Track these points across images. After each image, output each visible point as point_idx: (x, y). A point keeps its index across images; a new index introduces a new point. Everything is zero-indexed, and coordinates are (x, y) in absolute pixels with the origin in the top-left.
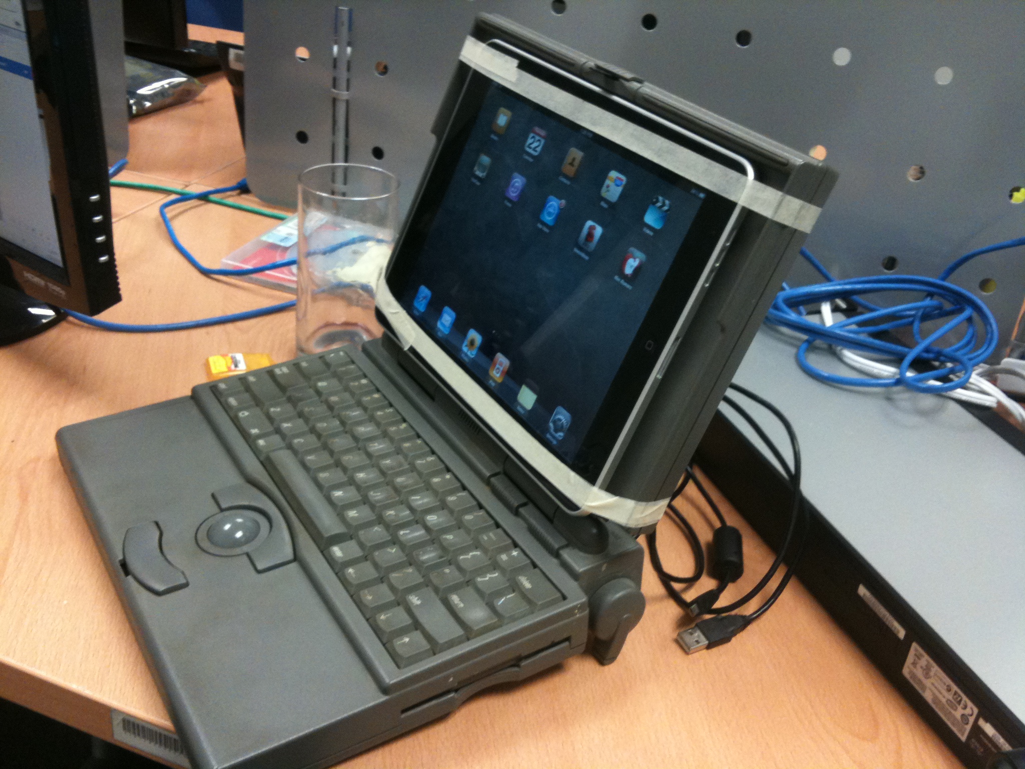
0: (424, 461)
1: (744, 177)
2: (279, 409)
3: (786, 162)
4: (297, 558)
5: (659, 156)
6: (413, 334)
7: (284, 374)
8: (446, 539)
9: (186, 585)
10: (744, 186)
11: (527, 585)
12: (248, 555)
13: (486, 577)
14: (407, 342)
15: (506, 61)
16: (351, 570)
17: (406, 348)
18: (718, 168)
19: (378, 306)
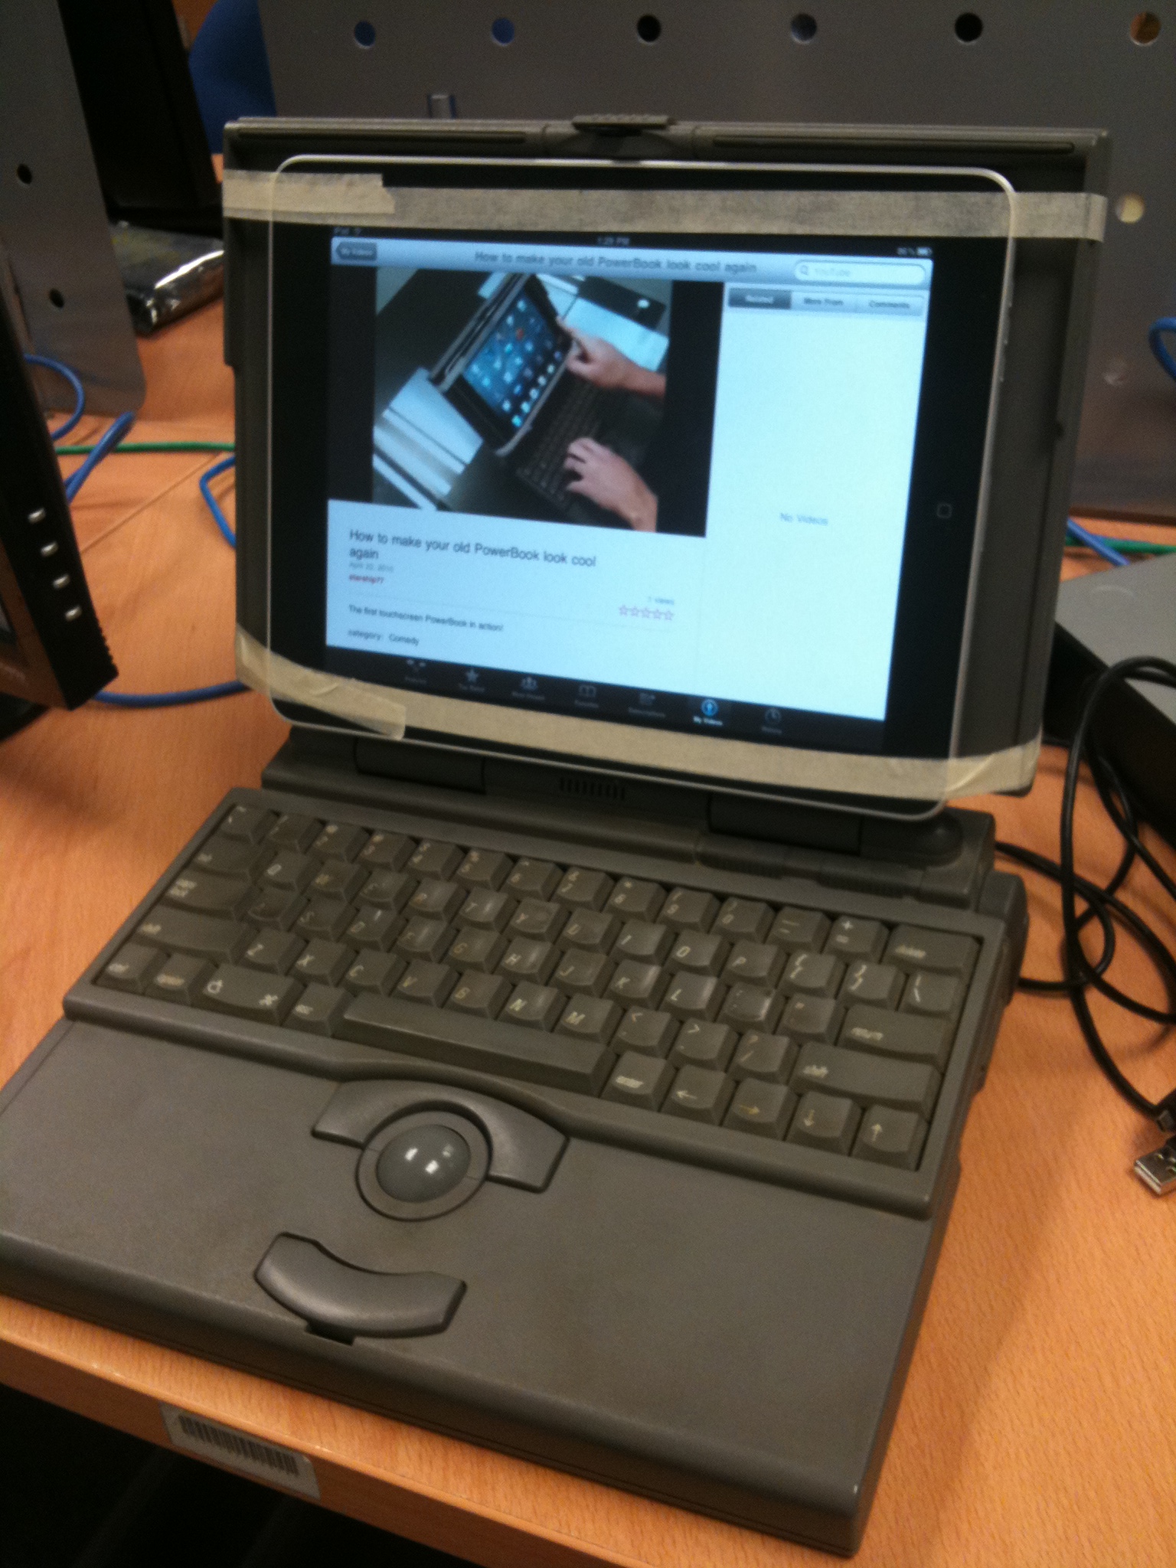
0: (570, 886)
1: (999, 195)
2: (260, 947)
3: (1069, 146)
4: (568, 1130)
5: (802, 222)
6: (397, 706)
7: (192, 892)
8: (738, 967)
9: (464, 1287)
10: (1006, 207)
11: (918, 954)
12: (488, 1178)
13: (855, 980)
14: (394, 726)
15: (351, 184)
16: (681, 1094)
17: (399, 737)
18: (937, 200)
19: (280, 698)
